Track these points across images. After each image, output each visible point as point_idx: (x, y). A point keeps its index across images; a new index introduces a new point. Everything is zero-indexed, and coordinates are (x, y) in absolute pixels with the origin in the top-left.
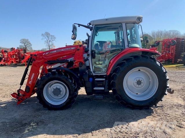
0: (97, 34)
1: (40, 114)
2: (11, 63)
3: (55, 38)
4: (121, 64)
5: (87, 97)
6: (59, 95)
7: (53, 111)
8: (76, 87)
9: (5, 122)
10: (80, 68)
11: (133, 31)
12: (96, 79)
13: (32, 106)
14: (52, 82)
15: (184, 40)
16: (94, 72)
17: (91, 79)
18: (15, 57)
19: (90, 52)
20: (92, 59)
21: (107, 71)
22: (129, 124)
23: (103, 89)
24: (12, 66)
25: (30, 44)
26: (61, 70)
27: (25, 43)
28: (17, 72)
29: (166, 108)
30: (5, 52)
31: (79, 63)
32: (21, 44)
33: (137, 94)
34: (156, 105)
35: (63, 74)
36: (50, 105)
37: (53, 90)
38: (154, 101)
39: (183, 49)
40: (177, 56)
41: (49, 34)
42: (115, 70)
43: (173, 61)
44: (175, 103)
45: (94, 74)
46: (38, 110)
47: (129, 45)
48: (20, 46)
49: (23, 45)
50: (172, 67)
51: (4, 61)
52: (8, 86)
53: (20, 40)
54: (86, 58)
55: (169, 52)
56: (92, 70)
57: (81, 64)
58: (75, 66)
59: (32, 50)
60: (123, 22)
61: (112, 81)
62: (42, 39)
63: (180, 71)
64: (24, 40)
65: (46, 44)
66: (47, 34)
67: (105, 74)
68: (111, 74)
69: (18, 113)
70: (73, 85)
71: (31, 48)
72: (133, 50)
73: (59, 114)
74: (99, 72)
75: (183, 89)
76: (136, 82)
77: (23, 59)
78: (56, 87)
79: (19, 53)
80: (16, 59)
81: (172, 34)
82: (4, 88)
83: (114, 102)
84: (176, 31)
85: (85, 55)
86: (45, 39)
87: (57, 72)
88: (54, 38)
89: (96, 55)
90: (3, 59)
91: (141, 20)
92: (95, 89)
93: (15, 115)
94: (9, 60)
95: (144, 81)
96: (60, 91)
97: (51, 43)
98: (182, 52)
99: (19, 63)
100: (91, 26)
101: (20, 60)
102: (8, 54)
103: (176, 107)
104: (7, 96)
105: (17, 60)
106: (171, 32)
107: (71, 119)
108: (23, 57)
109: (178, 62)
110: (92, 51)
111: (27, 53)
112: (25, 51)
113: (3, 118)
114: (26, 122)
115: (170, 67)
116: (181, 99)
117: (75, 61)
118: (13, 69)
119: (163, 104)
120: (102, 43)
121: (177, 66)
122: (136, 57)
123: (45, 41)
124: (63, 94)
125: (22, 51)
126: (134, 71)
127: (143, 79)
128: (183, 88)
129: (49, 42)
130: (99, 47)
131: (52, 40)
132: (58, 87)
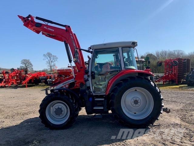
0: (97, 57)
1: (42, 133)
2: (11, 84)
3: (57, 58)
4: (118, 85)
5: (88, 117)
6: (61, 115)
7: (55, 131)
8: (77, 107)
9: (9, 141)
10: (81, 89)
11: (130, 54)
12: (96, 99)
13: (34, 126)
14: (55, 102)
15: (186, 61)
16: (94, 92)
17: (91, 99)
18: (16, 78)
19: (90, 73)
20: (92, 80)
21: (106, 91)
22: (125, 141)
23: (102, 108)
24: (12, 88)
25: (31, 64)
26: (63, 91)
27: (26, 64)
28: (18, 93)
29: (163, 127)
30: (7, 73)
31: (80, 84)
32: (22, 65)
33: (135, 113)
34: (152, 124)
35: (65, 94)
36: (51, 125)
37: (55, 110)
38: (151, 120)
39: (186, 70)
40: (180, 76)
41: (51, 54)
42: (113, 90)
43: (177, 81)
44: (172, 123)
45: (94, 94)
46: (41, 130)
47: (126, 67)
48: (21, 67)
49: (24, 65)
50: (175, 88)
51: (5, 82)
52: (9, 107)
53: (21, 61)
54: (86, 79)
55: (172, 72)
56: (92, 90)
57: (82, 84)
58: (77, 86)
59: (33, 71)
60: (120, 47)
61: (110, 101)
62: (44, 59)
63: (183, 92)
64: (25, 61)
65: (47, 65)
66: (49, 55)
67: (104, 94)
68: (109, 94)
69: (21, 133)
70: (74, 105)
71: (32, 69)
72: (129, 71)
73: (60, 133)
74: (99, 92)
75: (182, 110)
76: (134, 101)
77: (24, 80)
78: (58, 107)
79: (20, 74)
80: (17, 80)
81: (176, 54)
82: (6, 110)
83: (114, 122)
84: (180, 51)
85: (86, 76)
86: (47, 59)
87: (59, 93)
88: (55, 58)
89: (96, 76)
90: (4, 80)
91: (135, 45)
92: (95, 108)
93: (18, 135)
94: (9, 81)
95: (140, 100)
96: (62, 111)
97: (52, 64)
98: (185, 72)
99: (20, 84)
100: (91, 50)
101: (20, 81)
102: (9, 75)
103: (172, 126)
104: (9, 117)
105: (18, 82)
106: (176, 52)
107: (72, 138)
108: (24, 79)
109: (182, 82)
110: (92, 72)
111: (29, 74)
112: (26, 71)
113: (7, 138)
114: (29, 140)
115: (173, 88)
116: (179, 119)
117: (76, 81)
118: (13, 90)
119: (161, 123)
120: (101, 65)
121: (180, 87)
122: (132, 78)
123: (47, 62)
124: (64, 113)
125: (23, 72)
126: (131, 91)
127: (139, 99)
128: (182, 108)
129: (50, 63)
130: (99, 69)
131: (54, 60)
132: (60, 107)
